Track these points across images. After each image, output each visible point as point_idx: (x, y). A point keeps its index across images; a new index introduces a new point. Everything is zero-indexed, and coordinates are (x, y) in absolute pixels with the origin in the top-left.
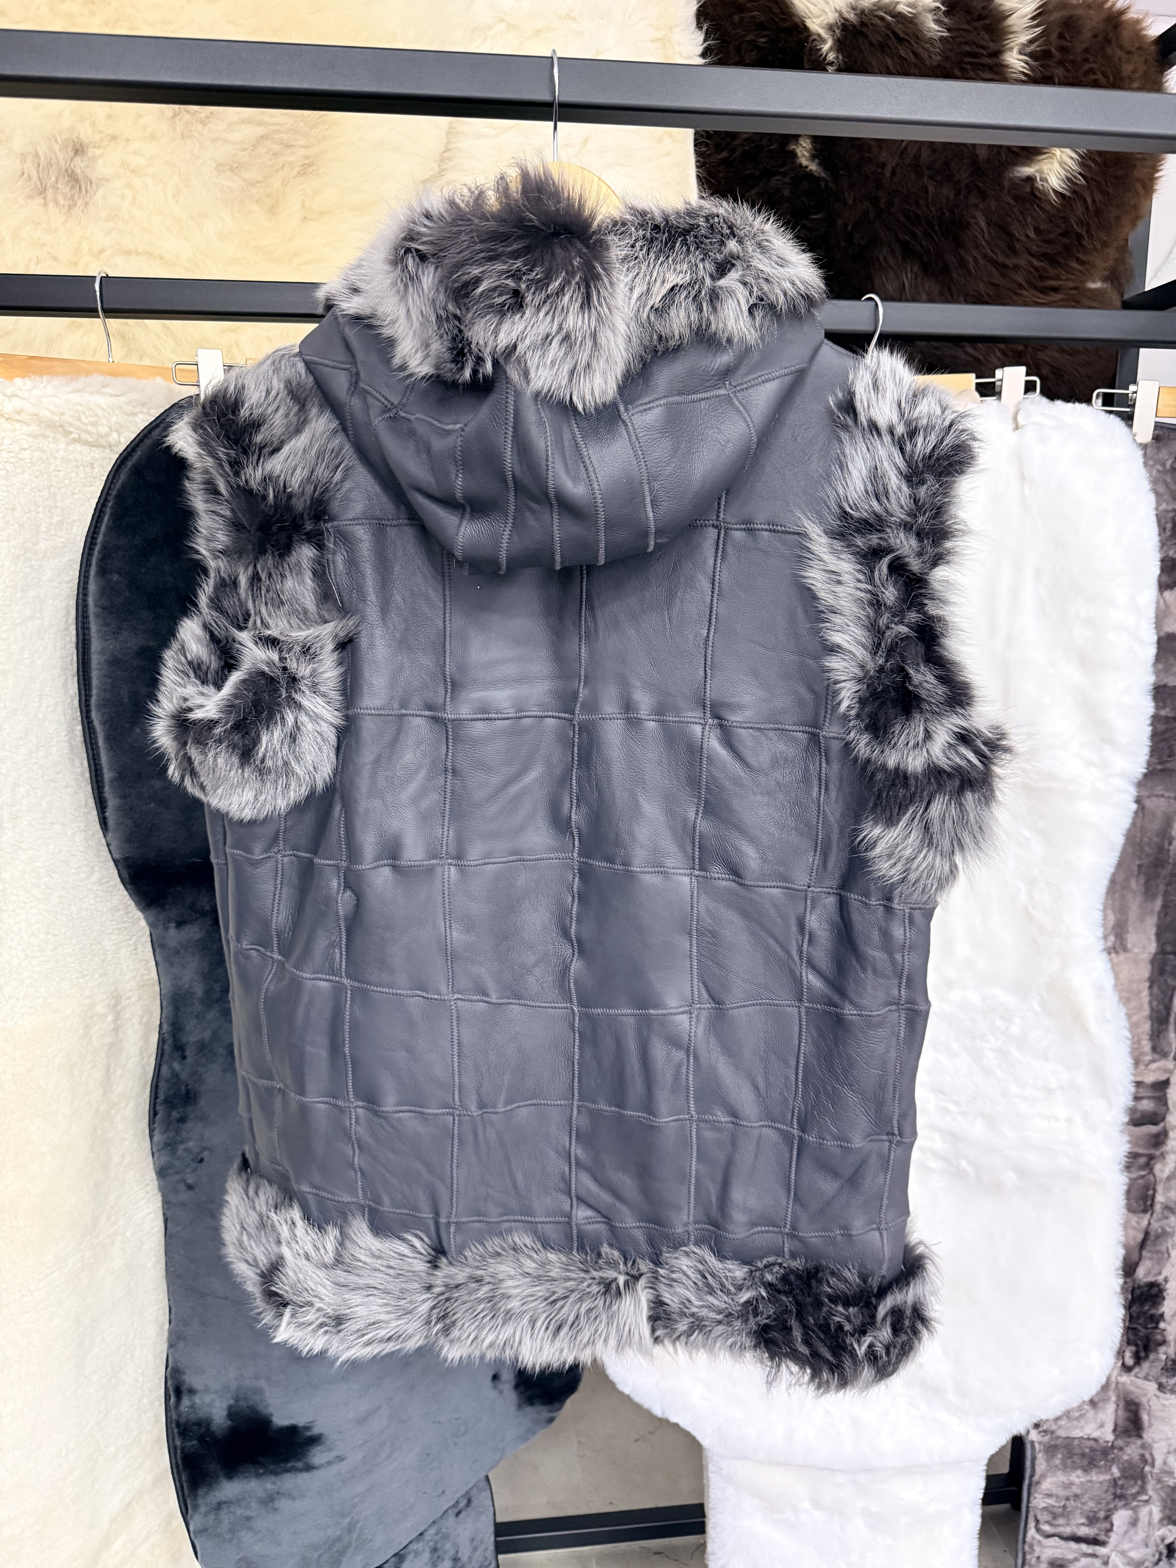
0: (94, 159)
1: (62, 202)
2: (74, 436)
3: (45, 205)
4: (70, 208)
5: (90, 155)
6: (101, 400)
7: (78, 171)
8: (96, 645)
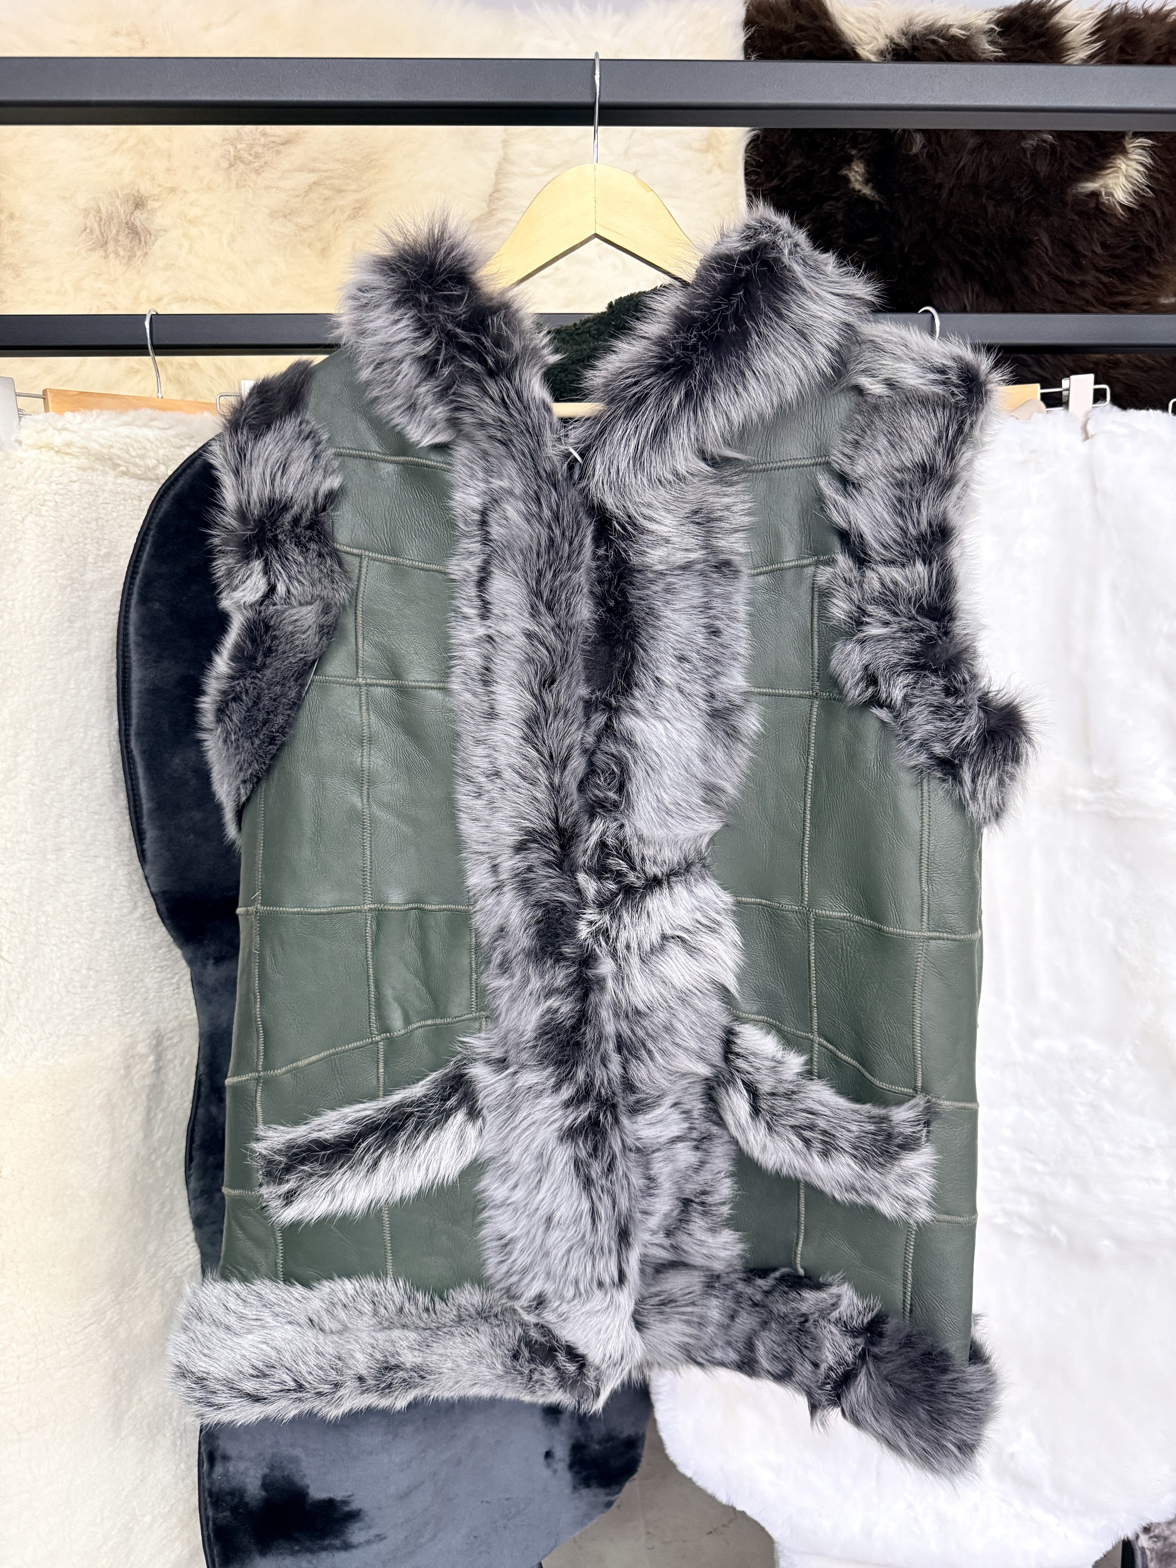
0: (153, 211)
1: (122, 253)
2: (122, 468)
3: (106, 257)
4: (130, 258)
5: (149, 207)
6: (150, 433)
7: (138, 223)
8: (136, 674)
